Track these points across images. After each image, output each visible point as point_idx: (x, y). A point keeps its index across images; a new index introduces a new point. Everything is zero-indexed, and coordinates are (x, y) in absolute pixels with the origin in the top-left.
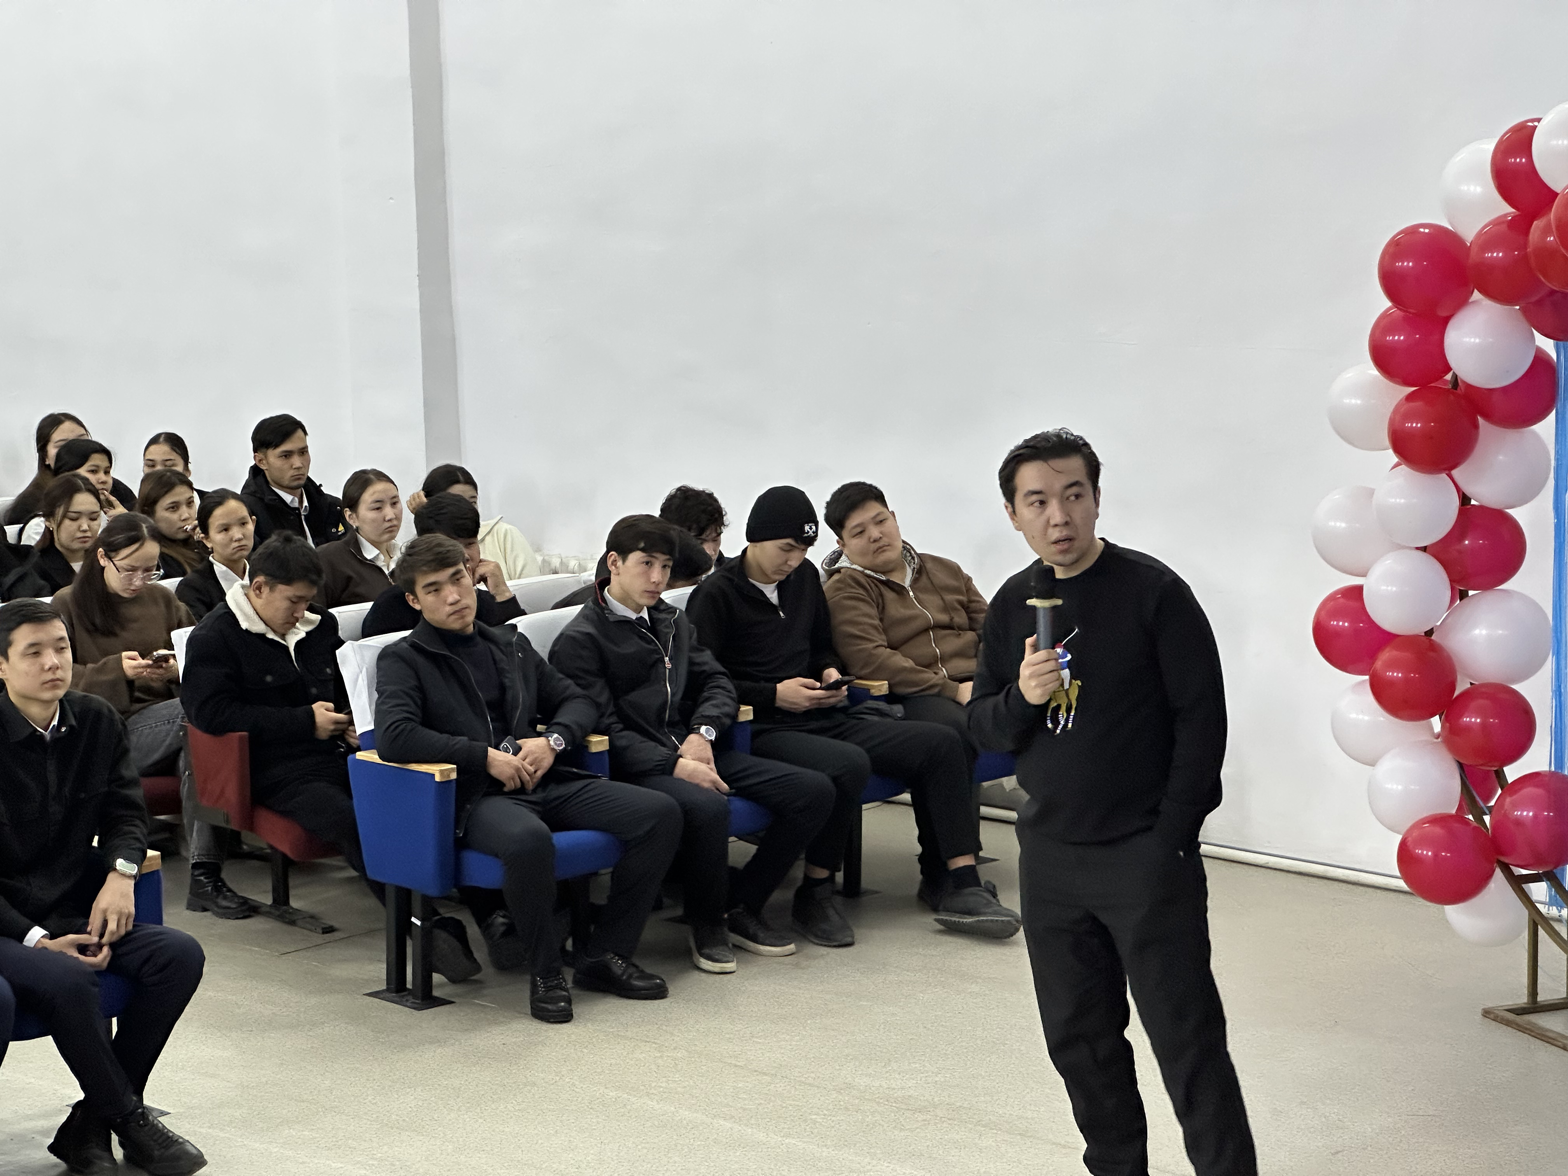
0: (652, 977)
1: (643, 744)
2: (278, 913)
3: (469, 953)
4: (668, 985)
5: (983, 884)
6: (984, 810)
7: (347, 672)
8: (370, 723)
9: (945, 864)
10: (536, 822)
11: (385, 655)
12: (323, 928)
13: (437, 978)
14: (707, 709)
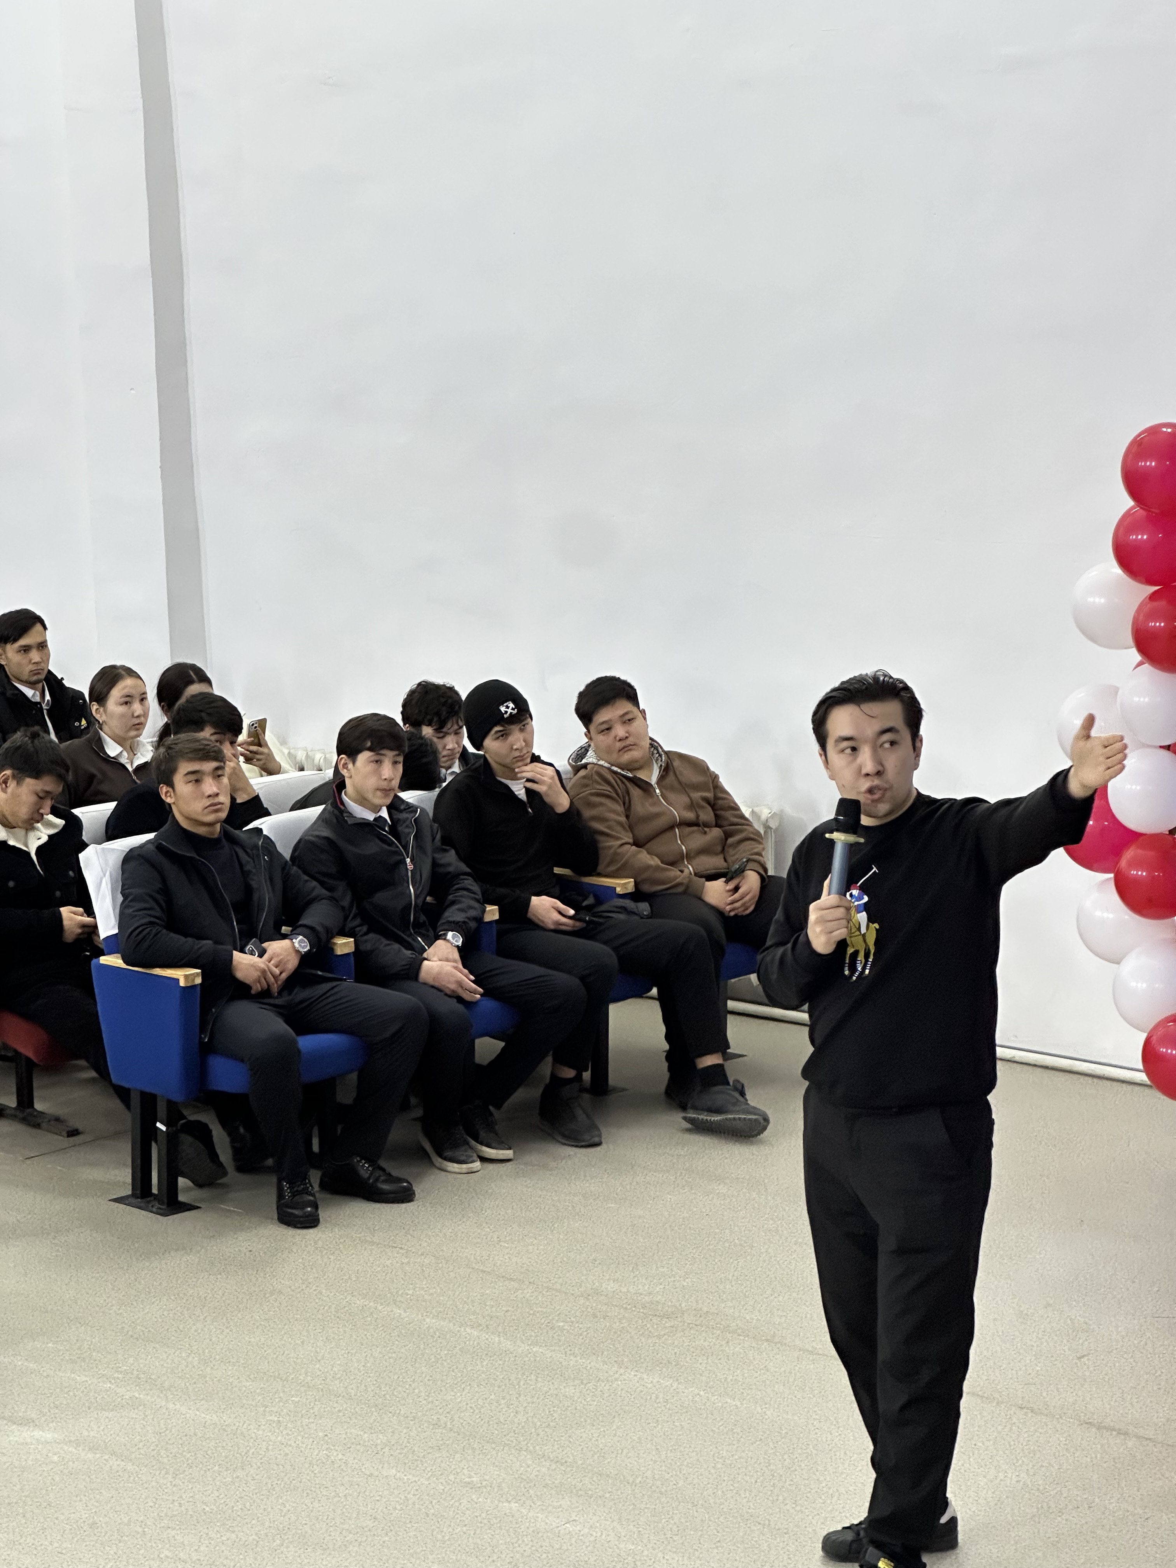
0: (400, 1180)
1: (389, 948)
2: (21, 1115)
3: (213, 1156)
4: (414, 1188)
5: (731, 1083)
6: (731, 1004)
7: (91, 876)
8: (114, 927)
9: (694, 1065)
10: (279, 1026)
11: (130, 857)
12: (68, 1132)
13: (182, 1181)
14: (453, 914)
